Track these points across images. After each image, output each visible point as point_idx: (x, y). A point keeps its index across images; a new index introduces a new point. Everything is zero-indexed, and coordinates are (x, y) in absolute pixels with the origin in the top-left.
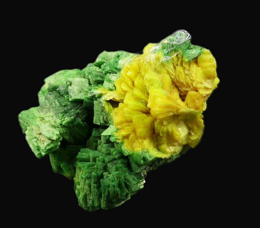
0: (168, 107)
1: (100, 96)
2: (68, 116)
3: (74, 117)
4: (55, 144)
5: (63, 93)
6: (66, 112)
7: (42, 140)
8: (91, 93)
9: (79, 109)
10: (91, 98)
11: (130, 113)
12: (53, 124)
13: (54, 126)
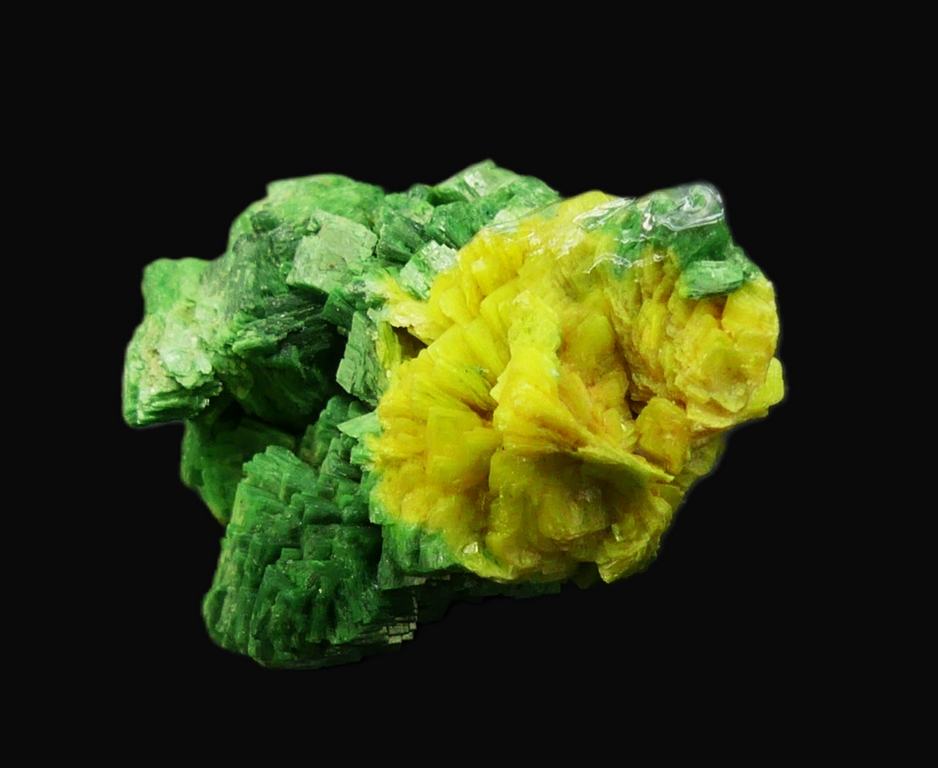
0: (544, 423)
1: (378, 304)
2: (263, 328)
3: (280, 338)
4: (185, 401)
5: (281, 251)
6: (258, 313)
7: (150, 373)
8: (358, 282)
9: (308, 318)
10: (350, 298)
11: (428, 395)
12: (206, 338)
13: (206, 343)
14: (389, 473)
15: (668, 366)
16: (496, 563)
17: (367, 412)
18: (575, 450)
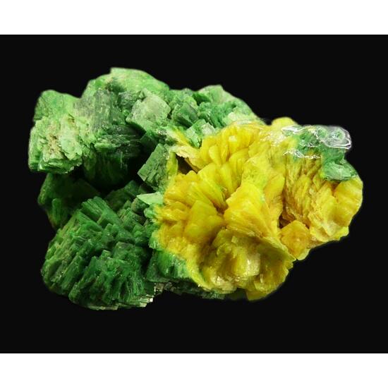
1: (172, 143)
2: (110, 139)
3: (118, 146)
5: (124, 104)
6: (110, 132)
7: (51, 148)
9: (132, 140)
10: (157, 136)
11: (197, 194)
12: (82, 136)
13: (82, 140)
17: (150, 193)
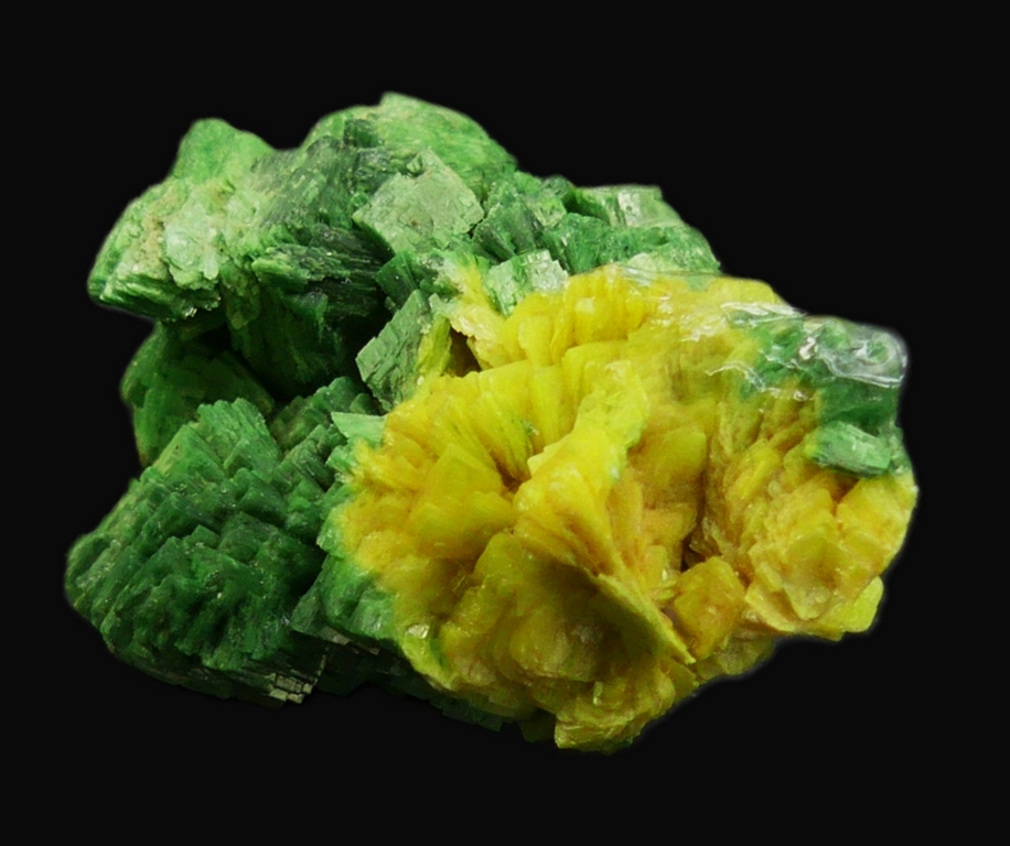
0: (575, 525)
2: (299, 257)
3: (314, 278)
4: (168, 299)
5: (364, 177)
7: (142, 247)
8: (436, 257)
9: (357, 271)
10: (418, 271)
11: (456, 428)
12: (228, 236)
13: (224, 243)
14: (366, 497)
15: (751, 528)
16: (441, 663)
17: (373, 414)
18: (596, 574)
